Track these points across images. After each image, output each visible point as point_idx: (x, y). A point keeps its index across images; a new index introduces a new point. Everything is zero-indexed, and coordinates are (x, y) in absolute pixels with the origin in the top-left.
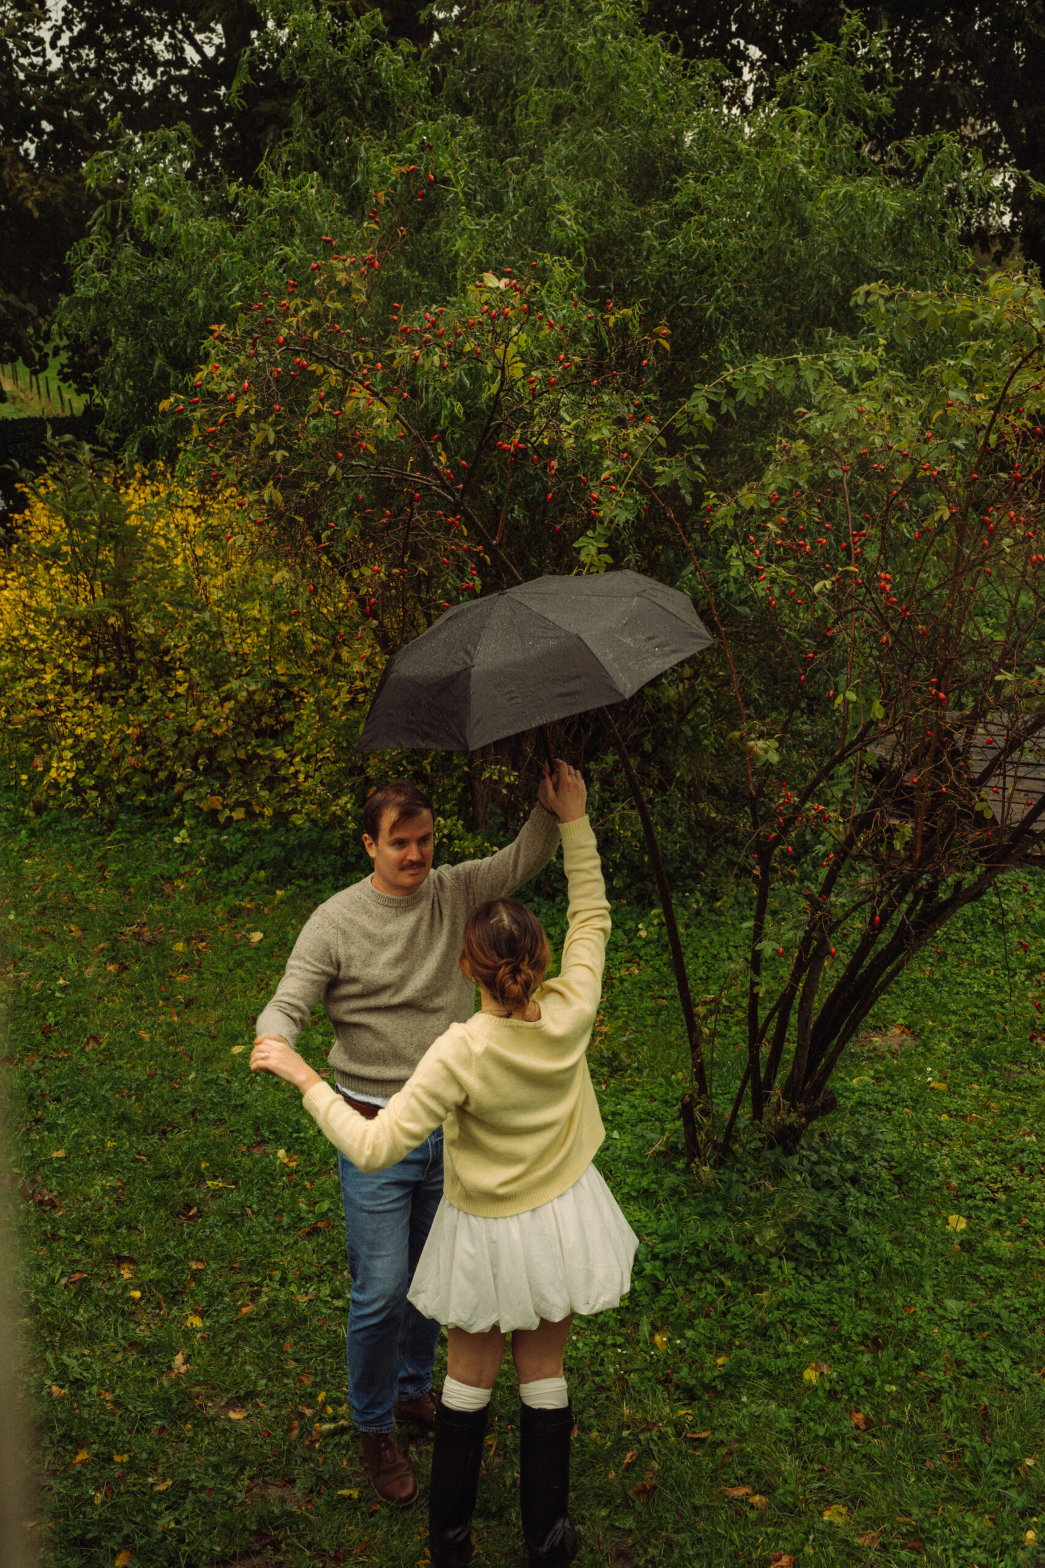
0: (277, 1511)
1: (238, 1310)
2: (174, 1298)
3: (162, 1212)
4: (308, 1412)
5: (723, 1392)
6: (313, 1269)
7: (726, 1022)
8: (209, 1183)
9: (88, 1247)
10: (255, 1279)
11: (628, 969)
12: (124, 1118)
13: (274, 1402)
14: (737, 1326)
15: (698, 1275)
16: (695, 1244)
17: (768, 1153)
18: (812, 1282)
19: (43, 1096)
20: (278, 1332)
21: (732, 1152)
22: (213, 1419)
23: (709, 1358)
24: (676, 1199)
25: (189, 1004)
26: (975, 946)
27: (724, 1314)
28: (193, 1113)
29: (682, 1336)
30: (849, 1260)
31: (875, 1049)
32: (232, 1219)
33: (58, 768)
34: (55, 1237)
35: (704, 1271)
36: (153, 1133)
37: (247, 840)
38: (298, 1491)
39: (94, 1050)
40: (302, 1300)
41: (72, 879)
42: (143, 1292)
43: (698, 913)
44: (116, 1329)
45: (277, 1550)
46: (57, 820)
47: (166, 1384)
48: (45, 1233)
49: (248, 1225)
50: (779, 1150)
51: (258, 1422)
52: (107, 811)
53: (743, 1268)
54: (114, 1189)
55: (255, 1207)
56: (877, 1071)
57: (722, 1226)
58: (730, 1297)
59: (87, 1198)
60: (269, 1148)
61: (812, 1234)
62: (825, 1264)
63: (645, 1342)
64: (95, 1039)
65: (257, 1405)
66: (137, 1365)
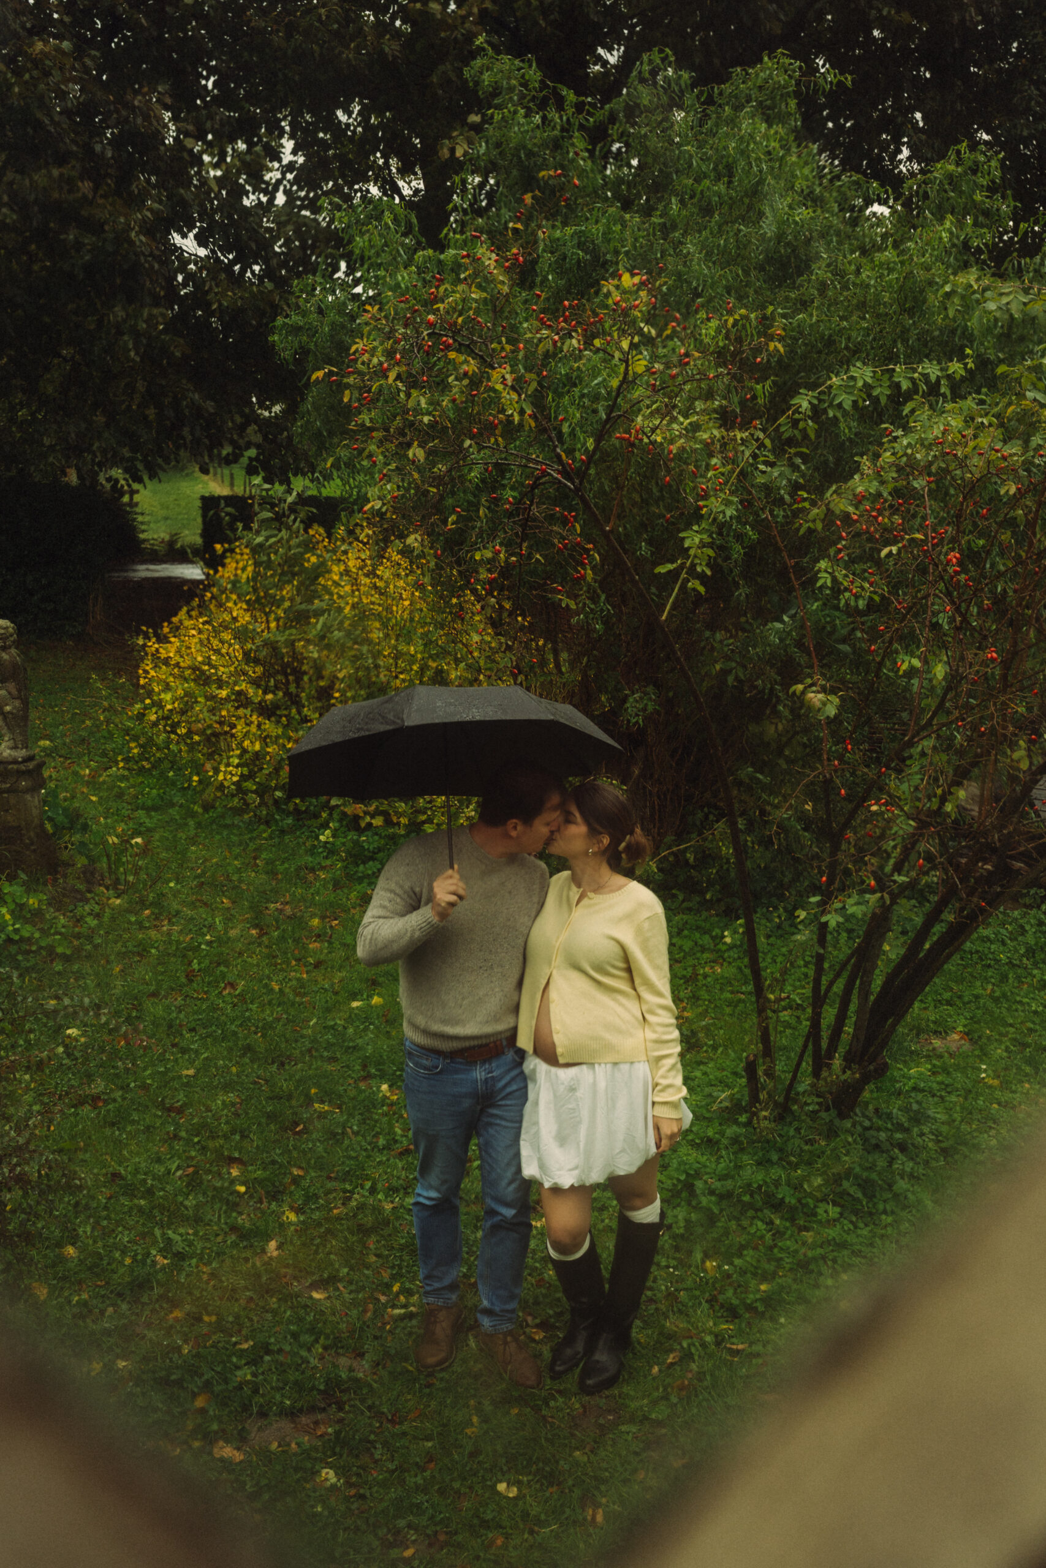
0: (343, 1376)
1: (331, 1210)
2: (275, 1195)
3: (272, 1127)
4: (383, 1299)
5: (763, 1313)
6: (401, 1182)
7: (798, 1018)
8: (316, 1105)
9: (203, 1148)
10: (348, 1187)
11: (712, 968)
12: (248, 1049)
13: (353, 1287)
14: (781, 1259)
15: (751, 1213)
16: (749, 1185)
17: (823, 1114)
18: (856, 1227)
19: (181, 1026)
20: (364, 1231)
21: (792, 1112)
22: (297, 1296)
23: (753, 1283)
24: (736, 1147)
25: (317, 965)
26: (1035, 972)
27: (771, 1248)
28: (309, 1051)
29: (731, 1264)
30: (893, 1212)
31: (934, 1049)
32: (334, 1137)
33: (225, 772)
34: (176, 1137)
35: (757, 1210)
36: (273, 1063)
37: (383, 842)
38: (366, 1364)
39: (229, 994)
40: (388, 1207)
41: (229, 864)
42: (248, 1188)
43: (779, 927)
44: (220, 1216)
45: (340, 1409)
46: (223, 816)
47: (258, 1264)
48: (168, 1133)
49: (346, 1142)
50: (833, 1113)
51: (338, 1303)
52: (264, 812)
53: (792, 1209)
54: (233, 1104)
55: (355, 1128)
56: (934, 1066)
57: (776, 1172)
58: (778, 1234)
59: (208, 1110)
60: (373, 1082)
61: (859, 1185)
62: (871, 1214)
63: (697, 1267)
64: (232, 985)
65: (338, 1289)
66: (235, 1245)
